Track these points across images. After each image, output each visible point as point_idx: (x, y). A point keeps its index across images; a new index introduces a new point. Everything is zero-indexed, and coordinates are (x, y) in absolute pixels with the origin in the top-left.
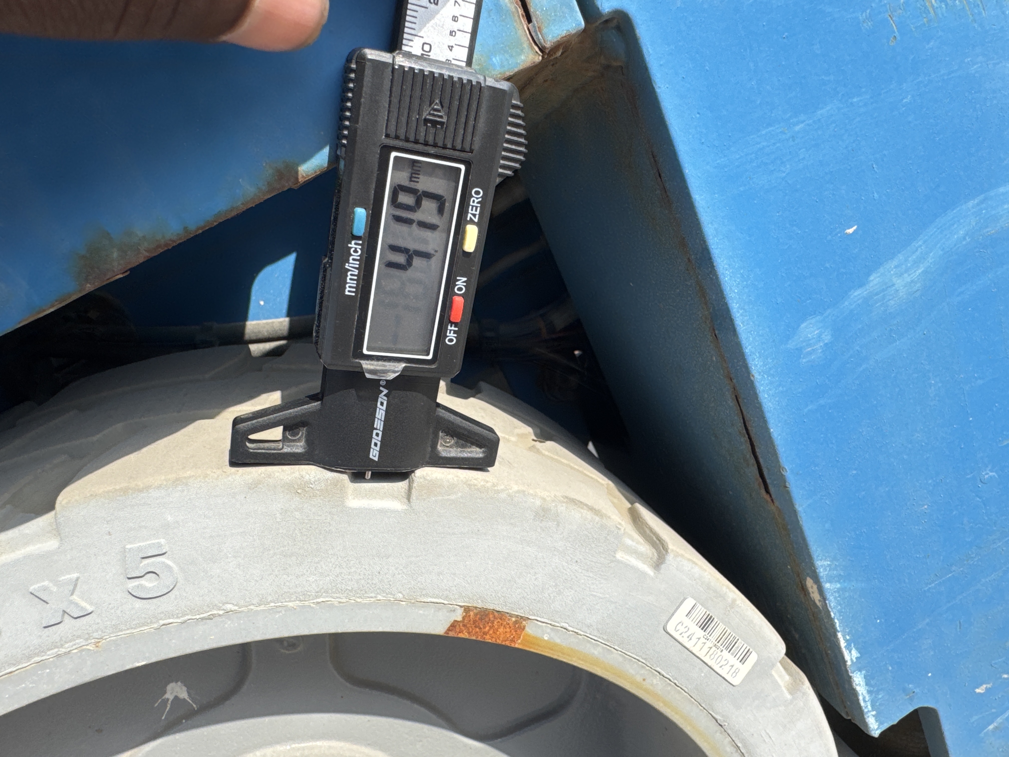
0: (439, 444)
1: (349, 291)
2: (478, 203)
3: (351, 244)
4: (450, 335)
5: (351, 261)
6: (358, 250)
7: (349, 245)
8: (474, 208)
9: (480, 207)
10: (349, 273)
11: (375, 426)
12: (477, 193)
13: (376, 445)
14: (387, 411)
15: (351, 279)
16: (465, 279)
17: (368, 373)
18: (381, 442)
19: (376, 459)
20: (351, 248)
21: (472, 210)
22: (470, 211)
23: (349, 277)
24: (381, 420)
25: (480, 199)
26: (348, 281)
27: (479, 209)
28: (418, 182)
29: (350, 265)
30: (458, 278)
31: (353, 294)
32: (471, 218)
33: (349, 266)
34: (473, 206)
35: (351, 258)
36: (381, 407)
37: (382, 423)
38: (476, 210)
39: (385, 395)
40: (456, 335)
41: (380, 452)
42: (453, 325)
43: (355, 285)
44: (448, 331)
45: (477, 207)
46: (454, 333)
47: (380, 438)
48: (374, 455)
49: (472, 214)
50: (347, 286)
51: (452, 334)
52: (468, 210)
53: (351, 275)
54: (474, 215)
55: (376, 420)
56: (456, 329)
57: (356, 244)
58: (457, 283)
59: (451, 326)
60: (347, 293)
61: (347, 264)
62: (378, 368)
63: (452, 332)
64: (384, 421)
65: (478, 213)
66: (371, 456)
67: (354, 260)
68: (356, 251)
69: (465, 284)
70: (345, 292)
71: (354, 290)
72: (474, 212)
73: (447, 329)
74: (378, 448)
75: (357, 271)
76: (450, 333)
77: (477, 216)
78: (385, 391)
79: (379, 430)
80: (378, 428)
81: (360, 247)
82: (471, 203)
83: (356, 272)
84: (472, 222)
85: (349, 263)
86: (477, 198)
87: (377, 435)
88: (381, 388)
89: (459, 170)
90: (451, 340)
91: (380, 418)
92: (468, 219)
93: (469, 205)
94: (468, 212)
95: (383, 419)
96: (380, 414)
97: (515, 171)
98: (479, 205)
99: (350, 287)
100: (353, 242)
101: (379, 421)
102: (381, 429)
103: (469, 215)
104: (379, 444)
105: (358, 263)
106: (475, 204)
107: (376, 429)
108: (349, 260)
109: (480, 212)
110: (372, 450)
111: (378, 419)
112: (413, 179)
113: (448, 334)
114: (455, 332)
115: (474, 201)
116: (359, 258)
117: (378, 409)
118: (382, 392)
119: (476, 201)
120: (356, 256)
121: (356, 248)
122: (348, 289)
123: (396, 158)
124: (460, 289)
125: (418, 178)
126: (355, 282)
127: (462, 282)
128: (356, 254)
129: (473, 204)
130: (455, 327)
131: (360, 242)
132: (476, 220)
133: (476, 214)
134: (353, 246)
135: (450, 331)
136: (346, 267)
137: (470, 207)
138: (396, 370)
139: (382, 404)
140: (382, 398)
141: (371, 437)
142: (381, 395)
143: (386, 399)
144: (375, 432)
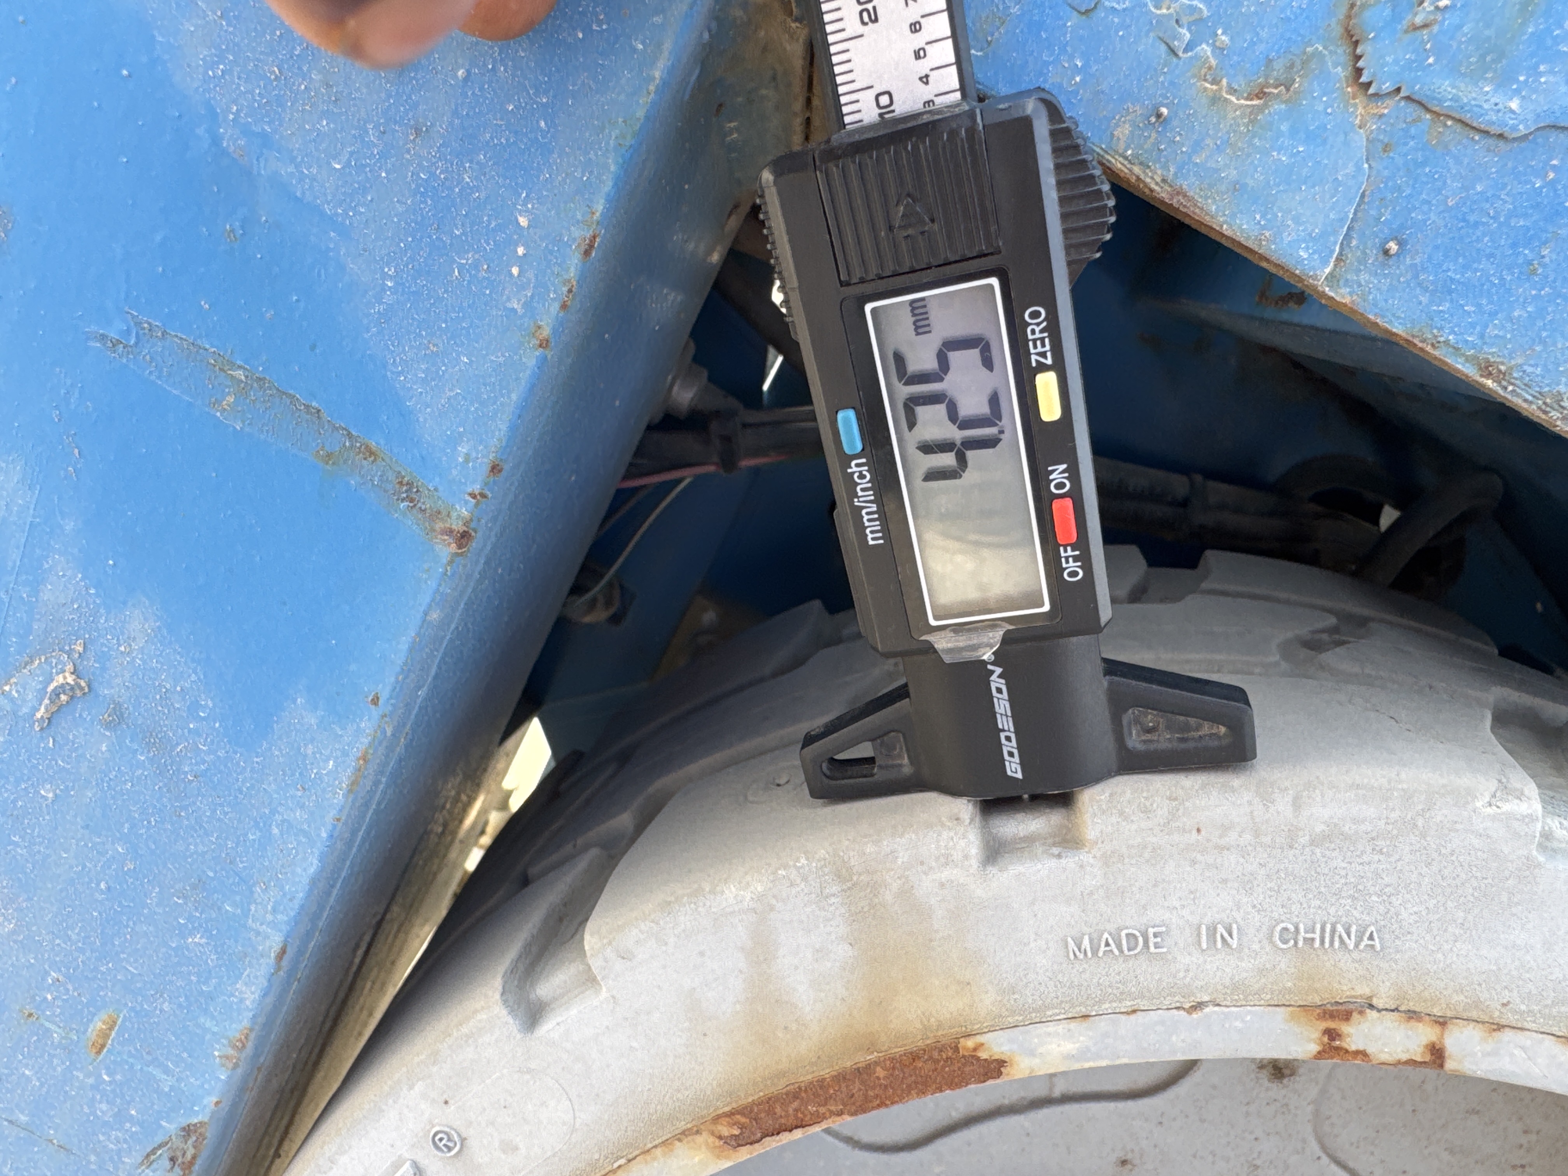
1: (873, 539)
2: (1041, 331)
3: (851, 468)
4: (1068, 565)
5: (860, 493)
6: (864, 473)
7: (849, 471)
8: (1038, 343)
9: (1047, 337)
10: (864, 512)
11: (1000, 726)
12: (1035, 315)
13: (1011, 754)
14: (1011, 700)
15: (869, 520)
16: (1063, 467)
17: (950, 655)
18: (1019, 748)
19: (1019, 775)
20: (854, 473)
21: (1035, 347)
22: (1032, 351)
23: (866, 518)
24: (1007, 716)
25: (1045, 324)
26: (867, 524)
27: (1047, 341)
28: (930, 332)
29: (861, 499)
30: (1050, 468)
32: (1037, 361)
33: (859, 501)
34: (1035, 341)
35: (858, 488)
36: (999, 696)
37: (1010, 719)
38: (1043, 345)
39: (1000, 676)
40: (1079, 564)
42: (1069, 548)
43: (879, 528)
44: (1063, 560)
45: (1042, 340)
46: (1074, 561)
47: (1014, 743)
48: (1014, 770)
49: (1038, 354)
50: (868, 531)
51: (1071, 563)
52: (1029, 350)
53: (868, 513)
54: (1043, 355)
55: (998, 716)
56: (1077, 553)
57: (857, 465)
58: (1051, 477)
59: (1065, 551)
60: (871, 542)
61: (856, 500)
62: (959, 643)
63: (1071, 560)
64: (1012, 716)
65: (1048, 347)
66: (1009, 773)
67: (863, 490)
68: (862, 476)
69: (1066, 475)
70: (868, 542)
71: (880, 535)
72: (1040, 349)
73: (1061, 557)
74: (1017, 759)
75: (875, 505)
76: (1067, 562)
77: (1049, 354)
78: (999, 670)
79: (1009, 731)
80: (1006, 728)
81: (866, 468)
82: (1030, 337)
84: (1042, 368)
85: (858, 497)
86: (1038, 324)
87: (1008, 739)
88: (990, 667)
89: (989, 288)
90: (1074, 574)
91: (1004, 713)
92: (1034, 364)
93: (1028, 340)
94: (1030, 354)
95: (1009, 714)
96: (1002, 706)
98: (1046, 334)
99: (872, 532)
100: (853, 463)
101: (1004, 718)
102: (1012, 729)
103: (1034, 358)
104: (1016, 752)
105: (871, 492)
106: (1038, 335)
107: (1003, 730)
108: (857, 493)
109: (1050, 344)
110: (1007, 764)
111: (1001, 715)
112: (920, 330)
113: (1064, 565)
114: (1076, 559)
115: (1033, 332)
116: (870, 485)
117: (995, 700)
118: (992, 672)
119: (1037, 329)
120: (865, 483)
121: (861, 472)
122: (870, 536)
123: (875, 312)
124: (1060, 486)
125: (930, 325)
126: (878, 523)
127: (1060, 473)
128: (864, 481)
129: (1034, 337)
130: (1073, 550)
131: (864, 460)
132: (1049, 361)
133: (1045, 352)
134: (855, 469)
135: (1067, 558)
136: (856, 504)
137: (1031, 344)
138: (992, 641)
139: (999, 691)
140: (997, 682)
141: (1000, 745)
142: (994, 677)
143: (1003, 681)
144: (1002, 735)
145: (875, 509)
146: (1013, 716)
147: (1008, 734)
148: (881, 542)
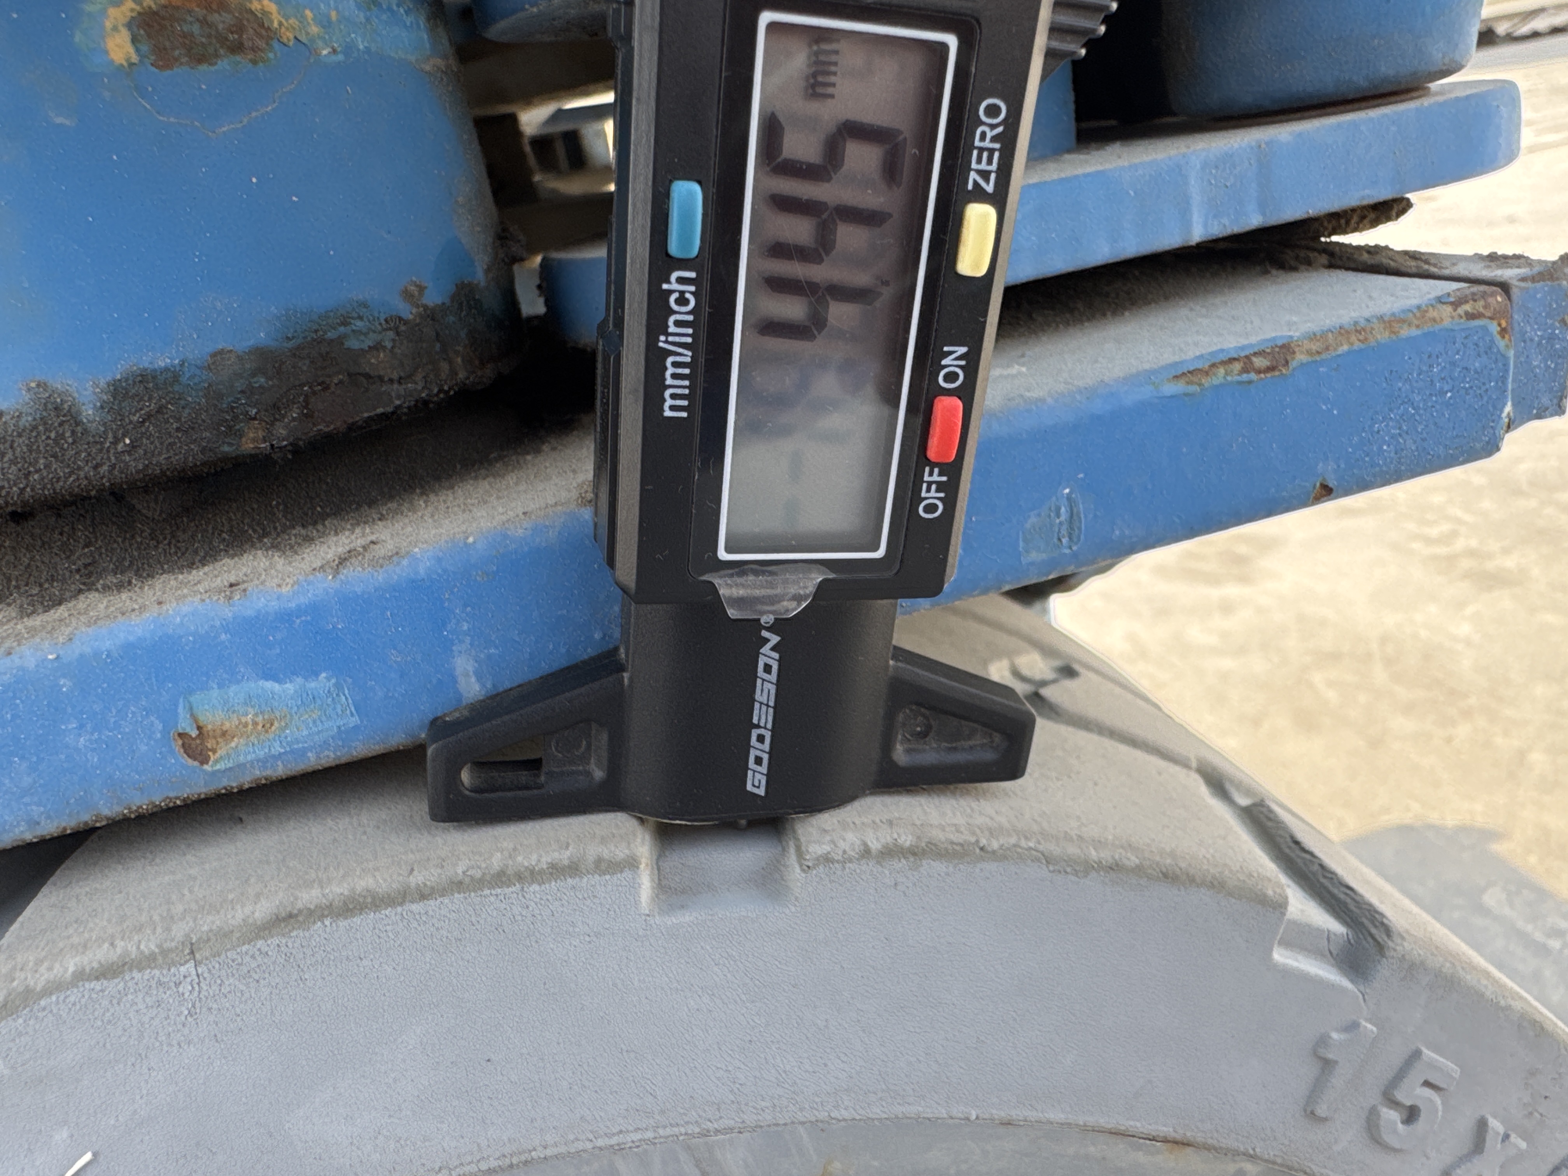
0: (900, 737)
1: (673, 408)
2: (994, 139)
3: (669, 282)
4: (928, 495)
5: (672, 329)
6: (688, 295)
7: (665, 286)
8: (985, 155)
9: (1000, 150)
10: (669, 361)
11: (755, 720)
12: (993, 111)
13: (759, 761)
14: (779, 684)
15: (675, 376)
16: (962, 350)
17: (732, 607)
18: (771, 753)
19: (761, 792)
20: (670, 292)
21: (979, 161)
22: (974, 165)
23: (670, 371)
24: (768, 706)
25: (1000, 129)
26: (669, 381)
27: (996, 155)
29: (670, 339)
30: (946, 349)
32: (975, 183)
33: (666, 342)
34: (981, 150)
35: (672, 320)
36: (766, 676)
37: (771, 711)
38: (990, 162)
39: (773, 649)
40: (942, 495)
41: (770, 776)
42: (936, 470)
43: (686, 392)
44: (925, 486)
45: (991, 152)
46: (937, 491)
47: (767, 746)
48: (757, 784)
49: (979, 172)
50: (667, 393)
51: (933, 493)
52: (970, 162)
53: (675, 364)
54: (985, 175)
55: (757, 705)
56: (944, 479)
57: (680, 280)
58: (944, 362)
59: (931, 474)
60: (668, 413)
61: (662, 338)
62: (757, 592)
63: (934, 487)
64: (775, 708)
65: (994, 167)
66: (749, 787)
67: (678, 324)
68: (682, 301)
69: (963, 363)
70: (663, 410)
71: (685, 403)
72: (983, 166)
73: (923, 481)
74: (764, 769)
75: (690, 354)
76: (928, 490)
77: (993, 176)
78: (775, 639)
79: (765, 728)
80: (762, 724)
81: (692, 288)
82: (977, 143)
83: (687, 356)
84: (979, 195)
85: (668, 334)
86: (993, 127)
87: (761, 739)
88: (765, 634)
89: (943, 48)
90: (931, 508)
91: (765, 702)
92: (970, 186)
93: (972, 147)
94: (970, 169)
95: (772, 703)
96: (765, 691)
98: (997, 146)
99: (674, 396)
100: (674, 276)
101: (764, 708)
102: (769, 726)
103: (973, 175)
104: (766, 758)
105: (690, 331)
106: (987, 144)
107: (758, 726)
108: (667, 327)
109: (999, 164)
110: (750, 773)
111: (761, 703)
112: (820, 90)
113: (924, 494)
114: (940, 487)
115: (983, 136)
116: (690, 318)
117: (759, 682)
118: (767, 640)
119: (989, 135)
120: (683, 312)
121: (682, 293)
122: (669, 402)
123: (773, 26)
124: (951, 377)
125: (834, 85)
126: (686, 383)
127: (957, 359)
128: (684, 309)
129: (982, 144)
130: (940, 475)
131: (693, 275)
132: (990, 188)
133: (989, 172)
134: (675, 286)
135: (930, 484)
136: (661, 344)
137: (975, 153)
138: (802, 592)
139: (768, 669)
140: (768, 656)
141: (748, 746)
142: (766, 649)
143: (776, 655)
144: (755, 733)
145: (688, 360)
147: (762, 731)
148: (684, 414)
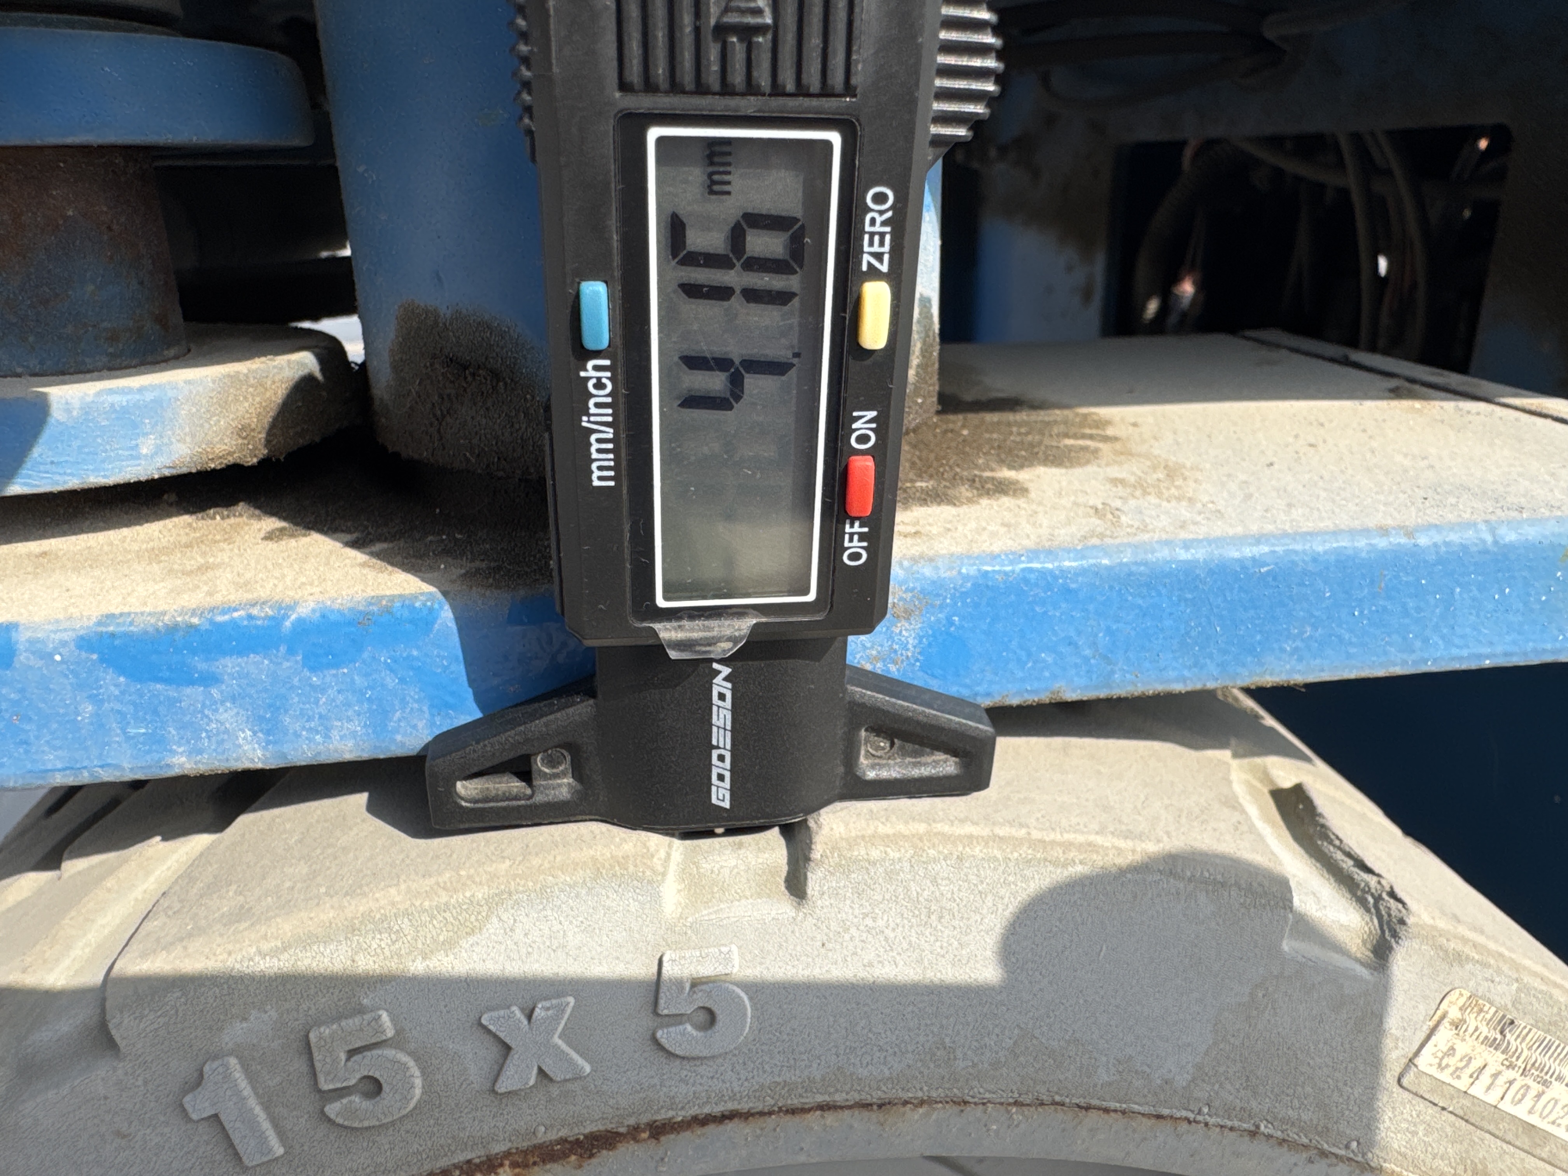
0: (863, 752)
1: (600, 478)
2: (884, 224)
3: (586, 370)
4: (851, 545)
5: (593, 410)
6: (604, 381)
7: (582, 374)
8: (877, 238)
9: (891, 233)
10: (593, 438)
11: (714, 742)
12: (880, 198)
13: (721, 778)
14: (735, 709)
15: (599, 451)
16: (873, 414)
17: (673, 649)
18: (732, 771)
19: (727, 805)
20: (588, 379)
21: (871, 244)
22: (866, 248)
23: (595, 446)
24: (725, 729)
25: (889, 214)
26: (595, 455)
27: (888, 238)
28: (728, 193)
29: (592, 419)
30: (855, 414)
31: (612, 483)
32: (870, 264)
33: (589, 422)
34: (872, 234)
35: (591, 402)
36: (720, 703)
37: (729, 734)
38: (882, 244)
39: (726, 679)
40: (865, 544)
41: (733, 790)
42: (857, 524)
43: (612, 463)
44: (847, 537)
45: (882, 235)
46: (860, 540)
47: (728, 763)
48: (721, 797)
49: (874, 255)
50: (594, 466)
51: (856, 543)
52: (862, 246)
53: (599, 441)
54: (879, 256)
55: (715, 729)
56: (866, 530)
57: (596, 368)
58: (854, 426)
59: (852, 526)
60: (596, 483)
61: (585, 418)
62: (695, 635)
63: (856, 537)
65: (887, 248)
66: (714, 801)
67: (598, 405)
68: (599, 385)
69: (874, 425)
70: (591, 481)
71: (612, 473)
72: (876, 248)
73: (845, 533)
74: (727, 784)
75: (611, 430)
76: (851, 540)
77: (886, 257)
78: (726, 671)
79: (724, 748)
80: (721, 745)
81: (608, 374)
82: (868, 228)
83: (609, 433)
84: (874, 274)
85: (589, 415)
86: (881, 213)
87: (721, 758)
88: (715, 666)
89: (827, 145)
90: (855, 556)
91: (722, 726)
92: (864, 268)
93: (863, 232)
94: (862, 252)
95: (729, 727)
96: (721, 716)
97: (975, 123)
98: (890, 228)
99: (600, 468)
100: (590, 364)
101: (722, 731)
102: (728, 747)
103: (866, 258)
104: (727, 775)
105: (610, 411)
106: (878, 228)
107: (718, 747)
108: (588, 408)
109: (891, 246)
110: (714, 789)
111: (718, 727)
112: (716, 188)
113: (847, 544)
114: (862, 537)
115: (873, 222)
116: (609, 400)
117: (715, 709)
118: (719, 672)
119: (879, 219)
120: (602, 396)
121: (599, 379)
122: (596, 474)
123: (661, 141)
124: (864, 439)
125: (729, 183)
126: (611, 456)
127: (866, 422)
128: (602, 393)
129: (872, 229)
130: (861, 526)
131: (607, 362)
132: (884, 268)
133: (882, 254)
134: (591, 373)
135: (852, 535)
136: (584, 424)
137: (866, 237)
138: (737, 634)
139: (722, 697)
140: (721, 685)
141: (710, 765)
142: (718, 680)
143: (729, 685)
144: (715, 754)
145: (611, 436)
146: (733, 731)
147: (722, 752)
